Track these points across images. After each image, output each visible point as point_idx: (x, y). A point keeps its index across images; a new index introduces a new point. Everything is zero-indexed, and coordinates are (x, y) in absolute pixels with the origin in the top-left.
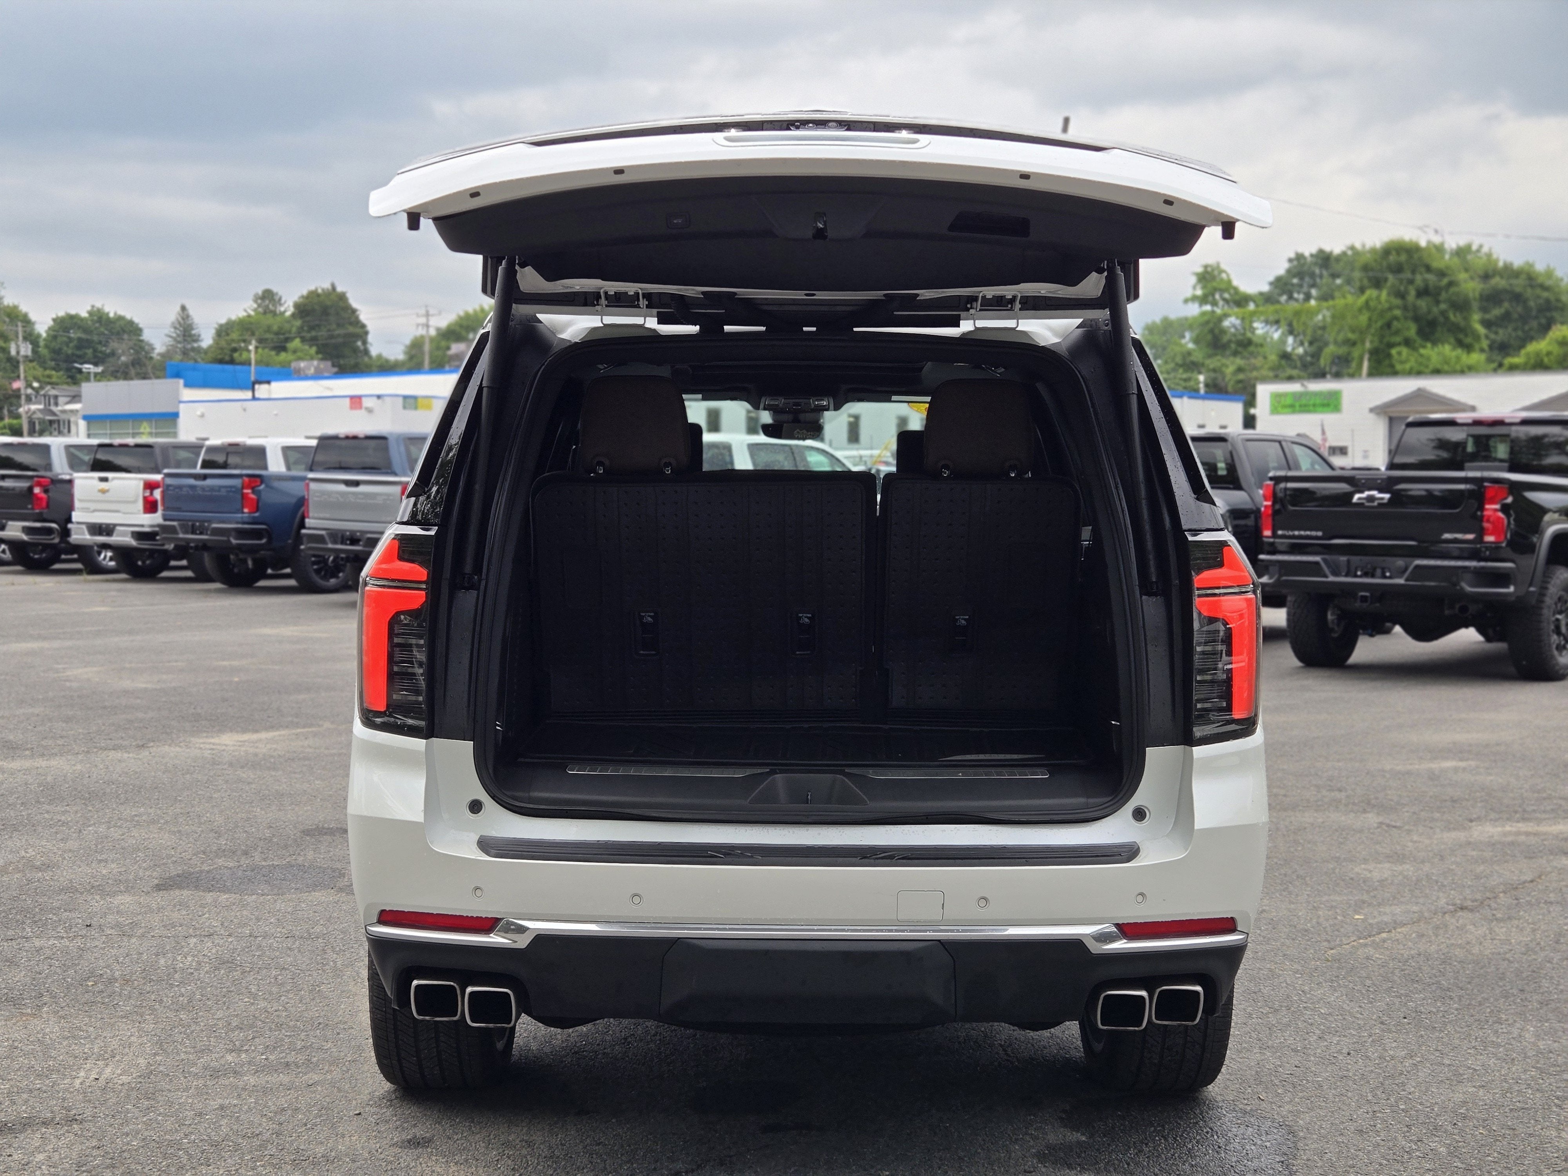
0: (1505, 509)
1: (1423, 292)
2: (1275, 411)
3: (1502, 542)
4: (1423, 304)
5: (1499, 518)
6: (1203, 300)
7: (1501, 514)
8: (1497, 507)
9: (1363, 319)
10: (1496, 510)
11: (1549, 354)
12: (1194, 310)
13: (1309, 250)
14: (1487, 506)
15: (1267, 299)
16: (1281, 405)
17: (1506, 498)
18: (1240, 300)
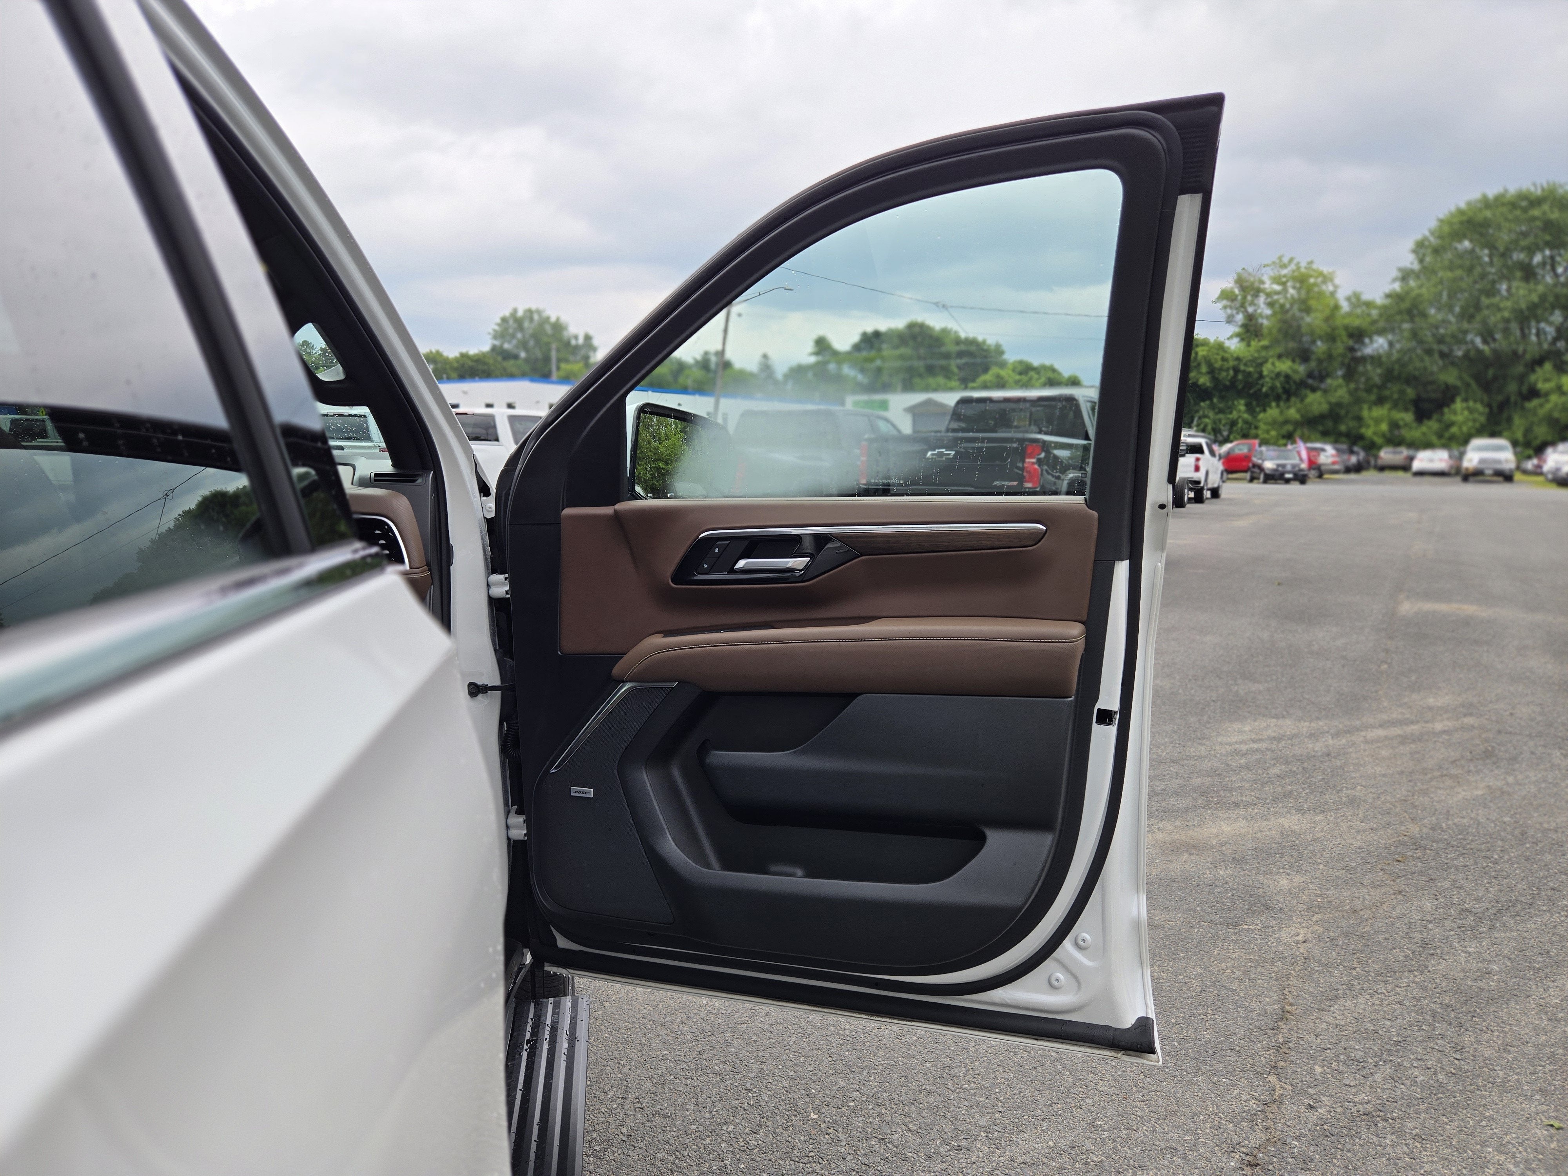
0: (1040, 462)
3: (1037, 488)
5: (1035, 470)
7: (1036, 466)
8: (1034, 460)
10: (1033, 463)
11: (990, 381)
12: (813, 359)
14: (1027, 460)
17: (1040, 454)
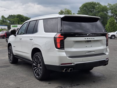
1: (21, 18)
2: (12, 27)
4: (21, 19)
6: (2, 18)
9: (17, 20)
13: (10, 15)
15: (7, 18)
16: (13, 26)
18: (5, 18)
